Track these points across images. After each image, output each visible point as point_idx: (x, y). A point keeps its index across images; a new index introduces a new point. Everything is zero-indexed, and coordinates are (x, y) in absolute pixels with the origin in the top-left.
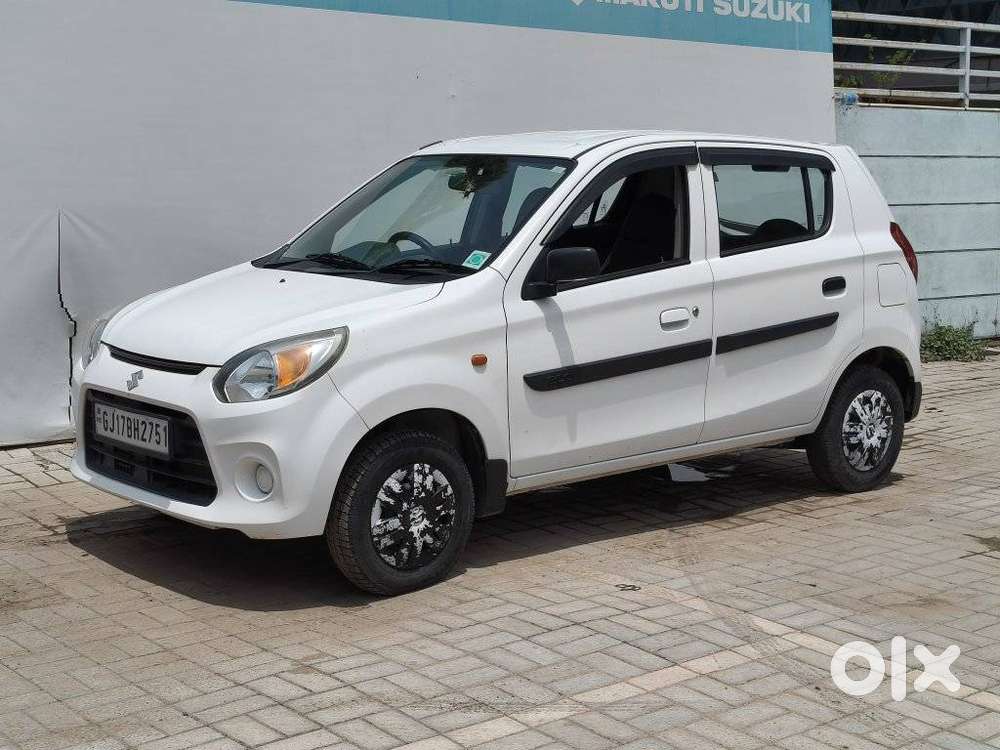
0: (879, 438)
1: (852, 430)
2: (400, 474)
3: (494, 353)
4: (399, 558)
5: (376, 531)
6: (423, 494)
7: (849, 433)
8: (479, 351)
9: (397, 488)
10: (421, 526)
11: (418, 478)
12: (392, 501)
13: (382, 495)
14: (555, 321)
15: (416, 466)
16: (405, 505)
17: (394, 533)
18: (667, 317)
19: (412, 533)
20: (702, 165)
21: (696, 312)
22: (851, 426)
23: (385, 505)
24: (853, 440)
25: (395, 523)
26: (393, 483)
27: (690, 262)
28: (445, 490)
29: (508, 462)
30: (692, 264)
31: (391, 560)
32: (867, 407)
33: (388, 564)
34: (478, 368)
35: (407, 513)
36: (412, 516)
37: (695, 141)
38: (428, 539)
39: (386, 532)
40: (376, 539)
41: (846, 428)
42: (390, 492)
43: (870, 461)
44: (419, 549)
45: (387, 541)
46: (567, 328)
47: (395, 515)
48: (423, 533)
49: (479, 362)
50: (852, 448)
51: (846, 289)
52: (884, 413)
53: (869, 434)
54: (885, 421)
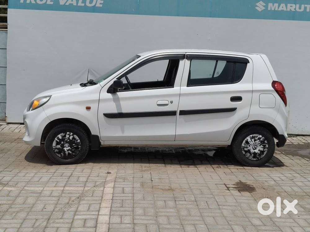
0: (259, 150)
1: (245, 146)
2: (62, 134)
3: (94, 107)
4: (61, 155)
5: (54, 147)
6: (69, 141)
7: (244, 147)
8: (88, 105)
9: (60, 137)
10: (68, 148)
11: (67, 136)
12: (58, 141)
13: (56, 139)
14: (117, 100)
15: (68, 133)
16: (62, 142)
17: (58, 149)
18: (160, 103)
19: (64, 150)
20: (186, 60)
21: (172, 102)
22: (245, 145)
23: (57, 141)
24: (246, 149)
25: (59, 146)
26: (60, 136)
27: (174, 87)
28: (77, 140)
29: (99, 136)
30: (174, 88)
31: (59, 155)
32: (253, 140)
33: (58, 156)
34: (88, 110)
35: (63, 144)
36: (65, 146)
37: (186, 52)
38: (70, 152)
39: (56, 148)
40: (54, 149)
41: (243, 145)
42: (58, 139)
43: (254, 157)
44: (67, 154)
45: (56, 150)
46: (121, 102)
47: (59, 145)
48: (68, 150)
49: (88, 108)
50: (246, 152)
51: (242, 100)
52: (262, 143)
53: (254, 149)
54: (263, 145)
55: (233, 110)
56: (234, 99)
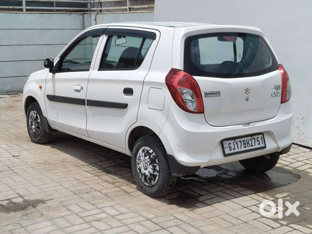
6: (34, 119)
11: (33, 114)
15: (34, 111)
16: (31, 120)
19: (32, 128)
21: (82, 89)
27: (89, 70)
29: (47, 118)
44: (33, 132)
49: (40, 88)
51: (133, 94)
52: (152, 162)
53: (145, 168)
54: (152, 166)
55: (124, 106)
56: (128, 91)
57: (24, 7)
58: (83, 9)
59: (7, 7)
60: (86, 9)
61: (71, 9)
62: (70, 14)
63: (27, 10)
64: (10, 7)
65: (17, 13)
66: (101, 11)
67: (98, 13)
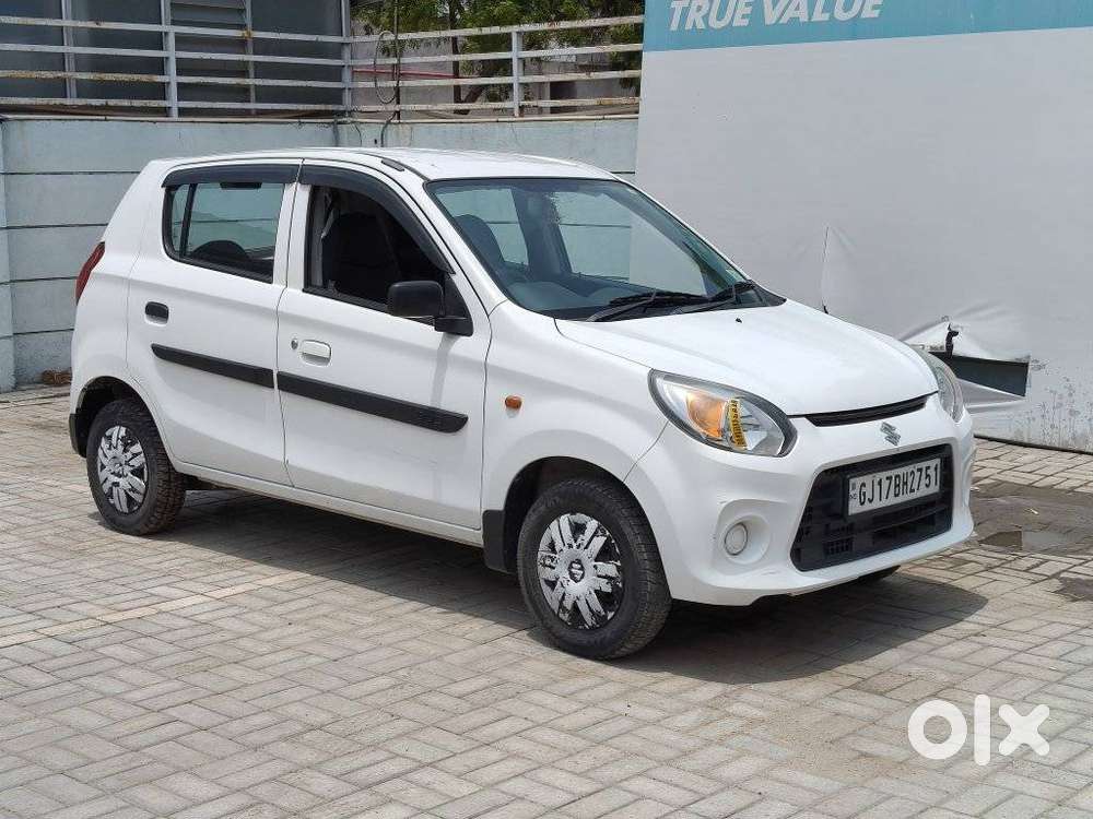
57: (173, 102)
58: (330, 107)
59: (126, 103)
60: (341, 108)
61: (301, 107)
62: (300, 123)
63: (183, 112)
64: (137, 103)
65: (155, 122)
66: (398, 114)
67: (389, 122)
